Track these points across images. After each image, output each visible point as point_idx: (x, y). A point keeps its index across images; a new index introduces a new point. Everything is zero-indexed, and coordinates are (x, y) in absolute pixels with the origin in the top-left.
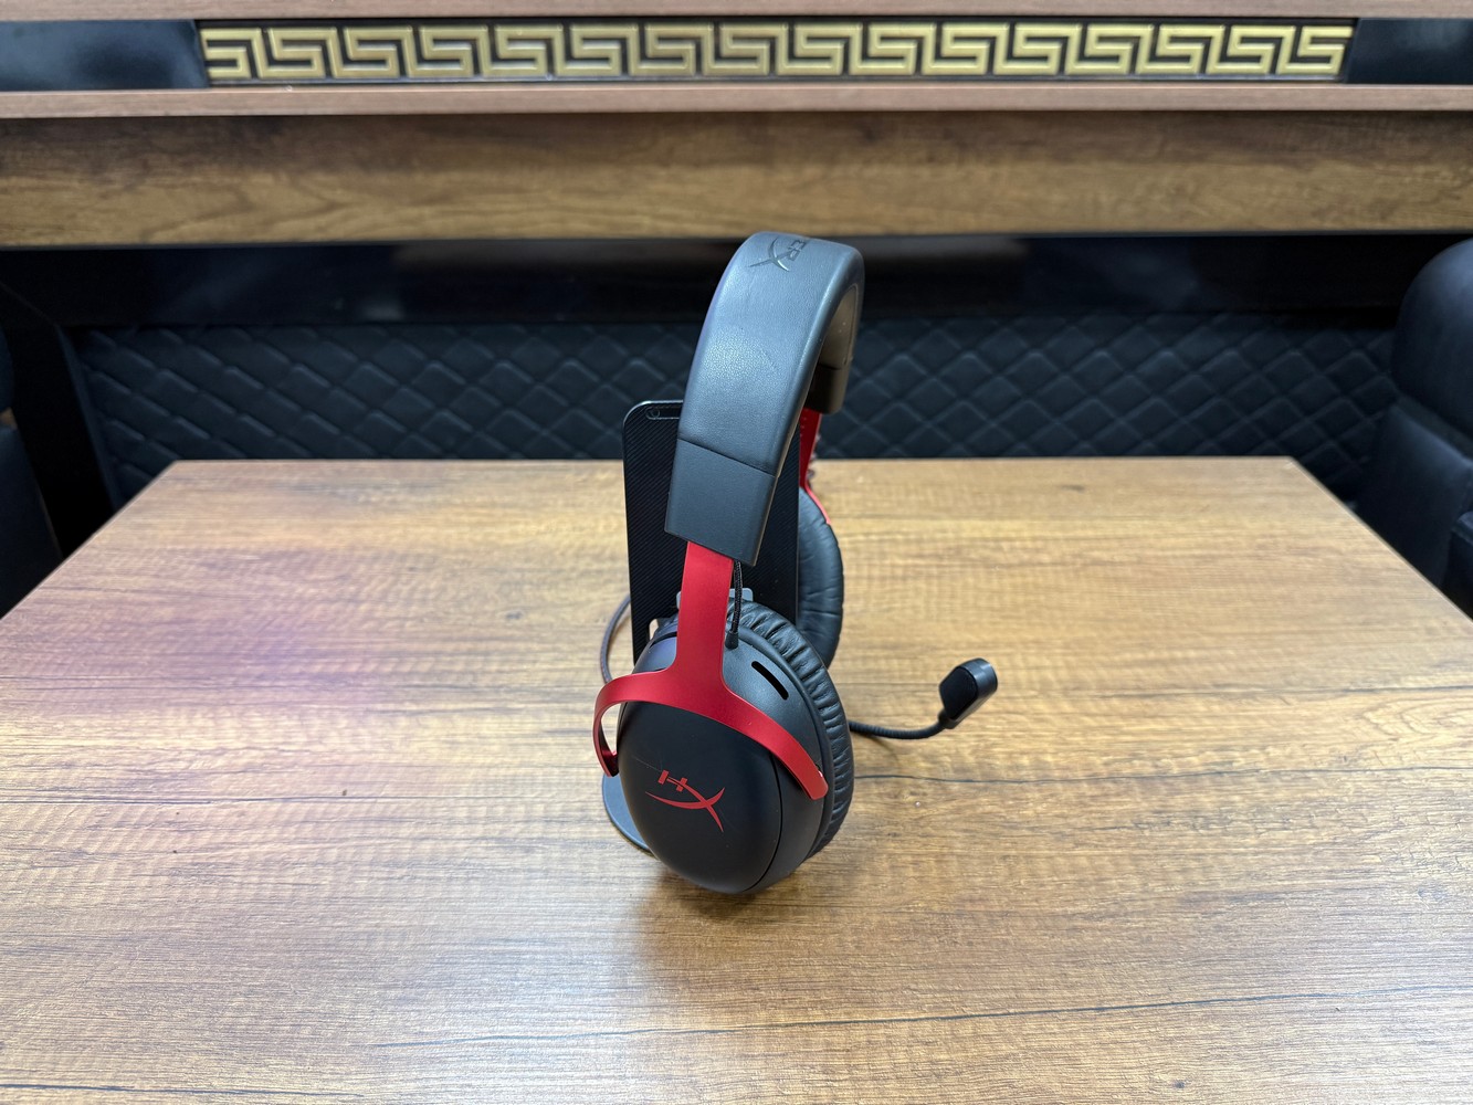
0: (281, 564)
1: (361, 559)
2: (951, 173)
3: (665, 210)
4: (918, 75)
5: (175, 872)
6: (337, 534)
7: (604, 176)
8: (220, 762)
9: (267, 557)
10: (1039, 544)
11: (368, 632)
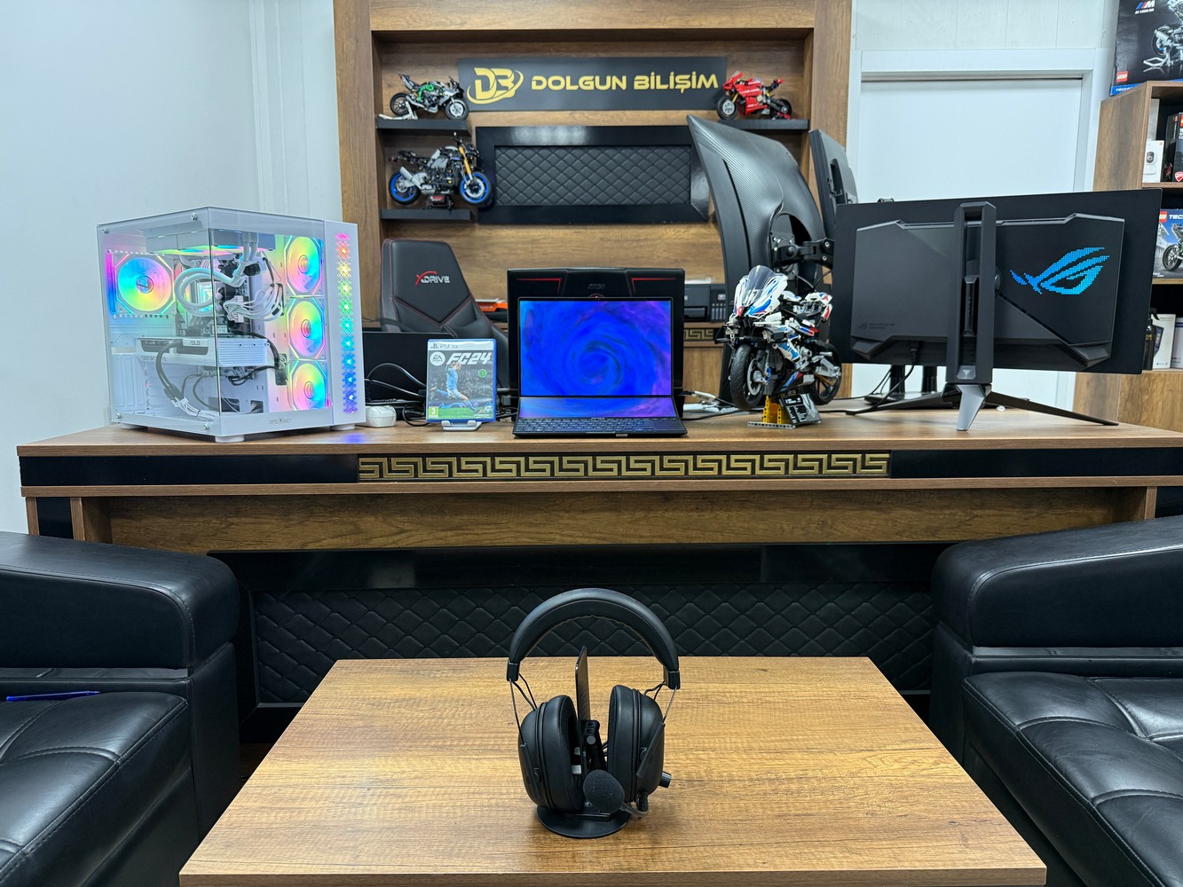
0: (404, 704)
1: (439, 701)
2: (707, 515)
3: (566, 532)
4: (686, 476)
5: (400, 809)
6: (426, 691)
7: (539, 517)
8: (404, 776)
9: (397, 701)
10: (743, 694)
11: (451, 730)
